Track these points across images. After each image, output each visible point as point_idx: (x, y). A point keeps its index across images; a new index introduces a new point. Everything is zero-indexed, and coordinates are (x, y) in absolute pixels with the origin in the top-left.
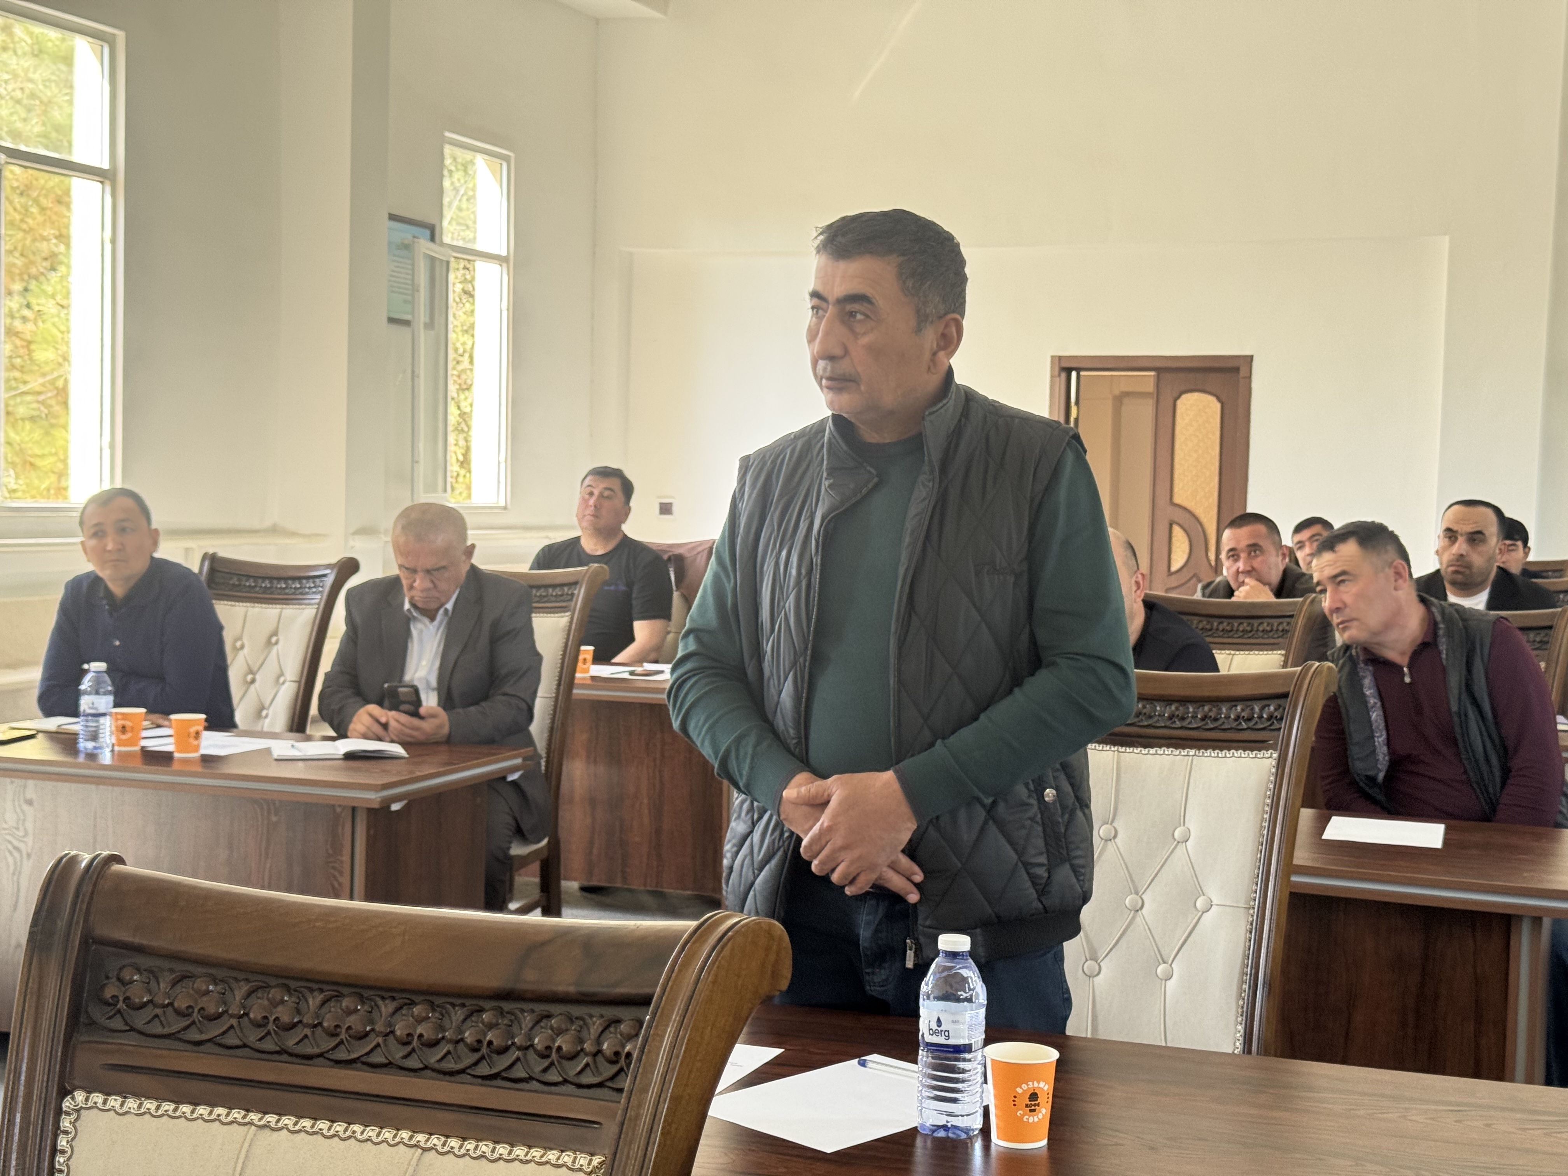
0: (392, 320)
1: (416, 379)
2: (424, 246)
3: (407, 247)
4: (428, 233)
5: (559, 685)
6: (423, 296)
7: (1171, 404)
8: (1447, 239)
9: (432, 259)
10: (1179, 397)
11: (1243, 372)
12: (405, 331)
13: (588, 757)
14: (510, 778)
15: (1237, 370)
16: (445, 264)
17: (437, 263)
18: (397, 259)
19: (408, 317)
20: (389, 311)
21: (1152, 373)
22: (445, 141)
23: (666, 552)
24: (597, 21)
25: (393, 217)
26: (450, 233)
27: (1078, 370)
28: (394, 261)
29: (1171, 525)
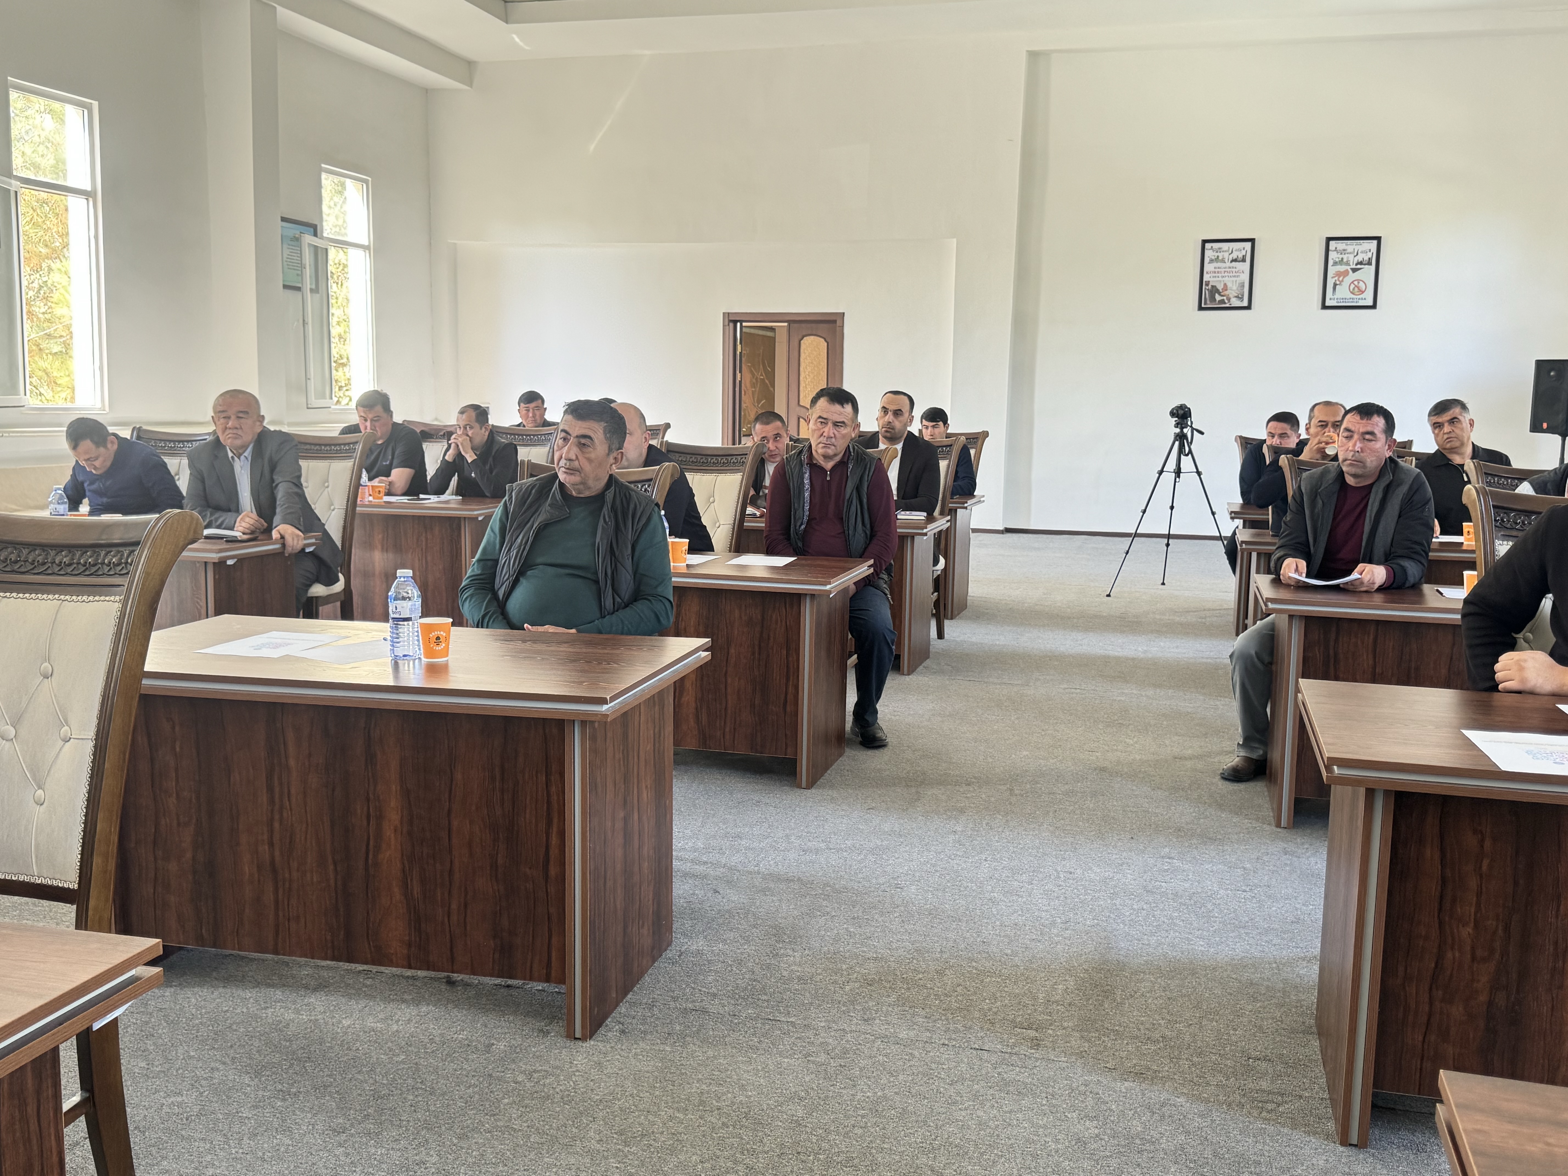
0: (285, 287)
1: (306, 325)
2: (308, 239)
3: (297, 239)
4: (312, 230)
5: (348, 501)
6: (308, 272)
7: (798, 342)
8: (955, 240)
9: (316, 247)
10: (802, 339)
11: (838, 323)
12: (298, 295)
13: (382, 548)
14: (307, 550)
15: (835, 322)
16: (325, 250)
17: (319, 250)
18: (291, 247)
19: (300, 285)
20: (284, 281)
21: (786, 324)
22: (321, 170)
23: (441, 430)
24: (427, 90)
25: (284, 219)
26: (328, 229)
27: (741, 322)
28: (289, 248)
29: (799, 418)
